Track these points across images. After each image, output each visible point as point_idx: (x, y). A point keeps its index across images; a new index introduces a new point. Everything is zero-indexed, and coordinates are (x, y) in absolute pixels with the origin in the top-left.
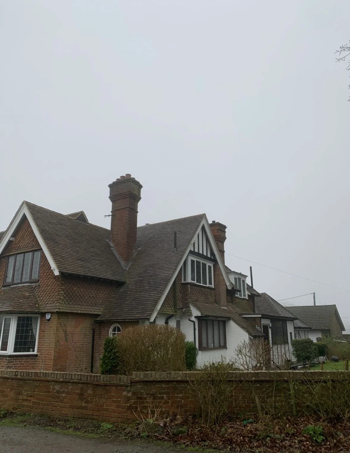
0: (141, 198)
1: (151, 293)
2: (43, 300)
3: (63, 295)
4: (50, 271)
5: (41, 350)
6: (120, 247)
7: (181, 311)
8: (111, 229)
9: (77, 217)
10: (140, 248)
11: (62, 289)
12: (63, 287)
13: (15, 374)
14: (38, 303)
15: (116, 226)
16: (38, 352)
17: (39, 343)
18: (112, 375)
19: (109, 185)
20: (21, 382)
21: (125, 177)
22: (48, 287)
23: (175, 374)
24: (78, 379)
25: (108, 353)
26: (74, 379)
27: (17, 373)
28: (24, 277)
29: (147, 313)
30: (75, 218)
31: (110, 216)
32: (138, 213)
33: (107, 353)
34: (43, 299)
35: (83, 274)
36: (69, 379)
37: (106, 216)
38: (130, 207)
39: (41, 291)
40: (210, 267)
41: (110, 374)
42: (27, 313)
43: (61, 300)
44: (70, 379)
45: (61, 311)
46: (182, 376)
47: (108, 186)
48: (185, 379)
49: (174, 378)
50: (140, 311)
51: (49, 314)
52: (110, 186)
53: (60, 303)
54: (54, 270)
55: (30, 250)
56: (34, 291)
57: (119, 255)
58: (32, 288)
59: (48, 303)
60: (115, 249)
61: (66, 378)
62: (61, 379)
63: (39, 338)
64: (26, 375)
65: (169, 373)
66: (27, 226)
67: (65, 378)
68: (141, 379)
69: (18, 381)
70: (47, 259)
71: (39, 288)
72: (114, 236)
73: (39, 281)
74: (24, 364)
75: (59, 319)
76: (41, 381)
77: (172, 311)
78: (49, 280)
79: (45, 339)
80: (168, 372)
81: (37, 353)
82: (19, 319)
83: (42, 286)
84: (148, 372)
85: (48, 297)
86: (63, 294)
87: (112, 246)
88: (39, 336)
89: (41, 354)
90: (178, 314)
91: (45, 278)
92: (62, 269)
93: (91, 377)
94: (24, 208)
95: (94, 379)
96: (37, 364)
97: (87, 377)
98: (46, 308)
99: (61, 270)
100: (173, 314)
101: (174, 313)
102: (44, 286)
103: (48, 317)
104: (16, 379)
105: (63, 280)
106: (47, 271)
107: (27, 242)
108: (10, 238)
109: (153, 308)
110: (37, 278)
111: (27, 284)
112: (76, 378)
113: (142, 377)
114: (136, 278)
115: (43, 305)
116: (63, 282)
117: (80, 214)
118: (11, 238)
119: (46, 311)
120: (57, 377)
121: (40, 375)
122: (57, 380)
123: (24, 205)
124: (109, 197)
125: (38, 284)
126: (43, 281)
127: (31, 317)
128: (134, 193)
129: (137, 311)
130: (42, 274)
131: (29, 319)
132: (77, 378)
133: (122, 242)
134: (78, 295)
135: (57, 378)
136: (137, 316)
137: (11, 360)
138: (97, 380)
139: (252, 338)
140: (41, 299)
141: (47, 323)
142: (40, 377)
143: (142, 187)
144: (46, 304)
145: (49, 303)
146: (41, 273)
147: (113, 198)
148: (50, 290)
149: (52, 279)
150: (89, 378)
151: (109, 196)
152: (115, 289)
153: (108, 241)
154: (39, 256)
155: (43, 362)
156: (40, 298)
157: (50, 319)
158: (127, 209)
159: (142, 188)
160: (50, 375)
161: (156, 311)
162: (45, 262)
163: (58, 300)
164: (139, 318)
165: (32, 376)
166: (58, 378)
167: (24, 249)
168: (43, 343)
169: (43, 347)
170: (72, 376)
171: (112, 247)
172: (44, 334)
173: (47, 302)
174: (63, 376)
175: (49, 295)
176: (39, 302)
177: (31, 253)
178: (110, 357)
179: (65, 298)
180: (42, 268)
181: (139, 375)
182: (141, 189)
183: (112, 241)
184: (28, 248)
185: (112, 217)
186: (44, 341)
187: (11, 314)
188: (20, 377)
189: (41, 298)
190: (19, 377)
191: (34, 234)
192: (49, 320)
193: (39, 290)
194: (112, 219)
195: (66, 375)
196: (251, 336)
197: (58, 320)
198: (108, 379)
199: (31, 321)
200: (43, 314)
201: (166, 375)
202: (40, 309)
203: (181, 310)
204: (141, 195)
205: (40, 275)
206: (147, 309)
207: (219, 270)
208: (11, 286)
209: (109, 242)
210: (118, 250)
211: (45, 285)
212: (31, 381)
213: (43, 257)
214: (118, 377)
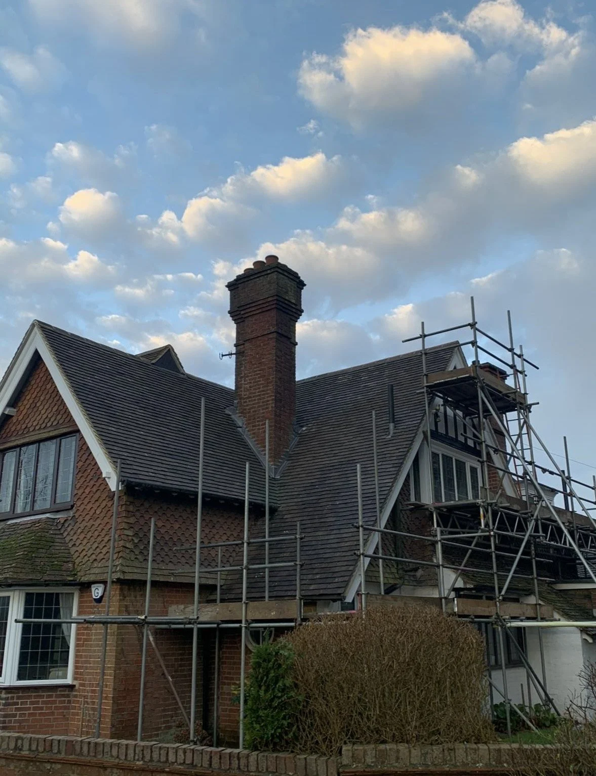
0: (302, 311)
1: (342, 531)
2: (84, 553)
3: (132, 540)
4: (100, 481)
5: (81, 674)
6: (259, 425)
7: (414, 576)
8: (236, 386)
9: (157, 359)
10: (304, 429)
11: (128, 523)
12: (132, 520)
13: (16, 745)
14: (73, 560)
15: (248, 376)
16: (75, 679)
17: (76, 656)
18: (281, 755)
19: (228, 283)
20: (30, 768)
21: (263, 262)
22: (95, 521)
23: (466, 752)
24: (184, 763)
25: (266, 691)
26: (173, 763)
27: (20, 742)
28: (39, 498)
29: (336, 580)
30: (154, 361)
31: (232, 354)
32: (297, 346)
33: (263, 688)
34: (84, 549)
35: (177, 487)
36: (159, 761)
37: (223, 356)
38: (280, 331)
39: (79, 531)
40: (474, 470)
41: (275, 750)
42: (47, 584)
43: (128, 551)
44: (161, 762)
45: (128, 577)
46: (490, 759)
47: (227, 286)
48: (499, 769)
49: (464, 764)
50: (318, 576)
51: (100, 585)
52: (230, 286)
53: (124, 558)
54: (109, 478)
55: (51, 434)
56: (62, 532)
57: (258, 444)
58: (57, 523)
59: (95, 560)
60: (248, 431)
61: (151, 760)
62: (138, 763)
63: (77, 645)
64: (45, 749)
65: (449, 749)
66: (44, 379)
67: (149, 758)
68: (369, 766)
69: (23, 764)
70: (91, 453)
71: (73, 524)
72: (242, 401)
73: (72, 506)
74: (42, 708)
75: (123, 596)
76: (84, 768)
77: (391, 576)
78: (97, 504)
79: (91, 646)
80: (446, 746)
81: (73, 682)
82: (29, 599)
83: (81, 519)
84: (388, 746)
85: (96, 545)
86: (133, 536)
87: (240, 424)
88: (77, 639)
89: (83, 685)
90: (406, 582)
91: (87, 500)
92: (128, 475)
93: (220, 758)
94: (34, 337)
95: (230, 763)
96: (74, 708)
97: (211, 757)
98: (92, 571)
99: (125, 479)
100: (396, 584)
101: (397, 582)
102: (85, 518)
103: (97, 591)
104: (19, 760)
105: (131, 503)
106: (92, 483)
107: (44, 416)
108: (5, 409)
109: (351, 568)
110: (69, 500)
111: (48, 515)
112: (180, 760)
113: (369, 760)
114: (301, 496)
115: (84, 564)
116: (131, 508)
117: (165, 351)
118: (8, 409)
119: (92, 578)
120: (126, 755)
121: (81, 748)
122: (127, 764)
123: (36, 329)
124: (229, 312)
125: (71, 513)
126: (83, 507)
127: (57, 594)
128: (287, 298)
129: (310, 577)
130: (81, 491)
131: (53, 599)
132: (182, 762)
133: (263, 413)
134: (167, 539)
135: (126, 759)
136: (312, 587)
137: (12, 698)
138: (239, 768)
139: (590, 641)
140: (80, 551)
141: (95, 607)
142: (81, 754)
143: (305, 285)
144: (92, 563)
145: (99, 558)
146: (78, 487)
147: (238, 313)
148: (99, 529)
149: (104, 500)
150: (215, 760)
151: (229, 309)
152: (253, 523)
153: (231, 414)
154: (73, 448)
155: (88, 704)
156: (78, 549)
157: (102, 597)
158: (271, 336)
159: (304, 287)
160: (107, 749)
161: (357, 575)
162: (88, 462)
163: (119, 552)
164: (317, 593)
165: (59, 752)
166: (129, 759)
167: (38, 432)
168: (86, 657)
169: (87, 668)
170: (167, 754)
171: (241, 427)
172: (88, 634)
173: (94, 557)
174: (143, 754)
175: (100, 539)
176: (75, 556)
177: (55, 441)
178: (272, 700)
179: (136, 546)
180: (80, 474)
181: (362, 754)
182: (302, 291)
183: (239, 413)
184: (45, 431)
185: (237, 358)
186: (89, 651)
187: (10, 586)
188: (27, 753)
189: (81, 547)
190: (25, 753)
191: (60, 396)
192: (99, 600)
193: (75, 528)
194: (237, 362)
195: (152, 752)
196: (588, 635)
197: (120, 600)
198: (269, 763)
199: (57, 603)
200: (85, 587)
201: (441, 756)
202: (79, 574)
203: (412, 574)
204: (302, 303)
205: (76, 492)
206: (337, 569)
207: (494, 477)
208: (10, 522)
209: (233, 417)
210: (254, 434)
211: (88, 517)
212: (59, 766)
213: (83, 448)
214: (299, 759)
